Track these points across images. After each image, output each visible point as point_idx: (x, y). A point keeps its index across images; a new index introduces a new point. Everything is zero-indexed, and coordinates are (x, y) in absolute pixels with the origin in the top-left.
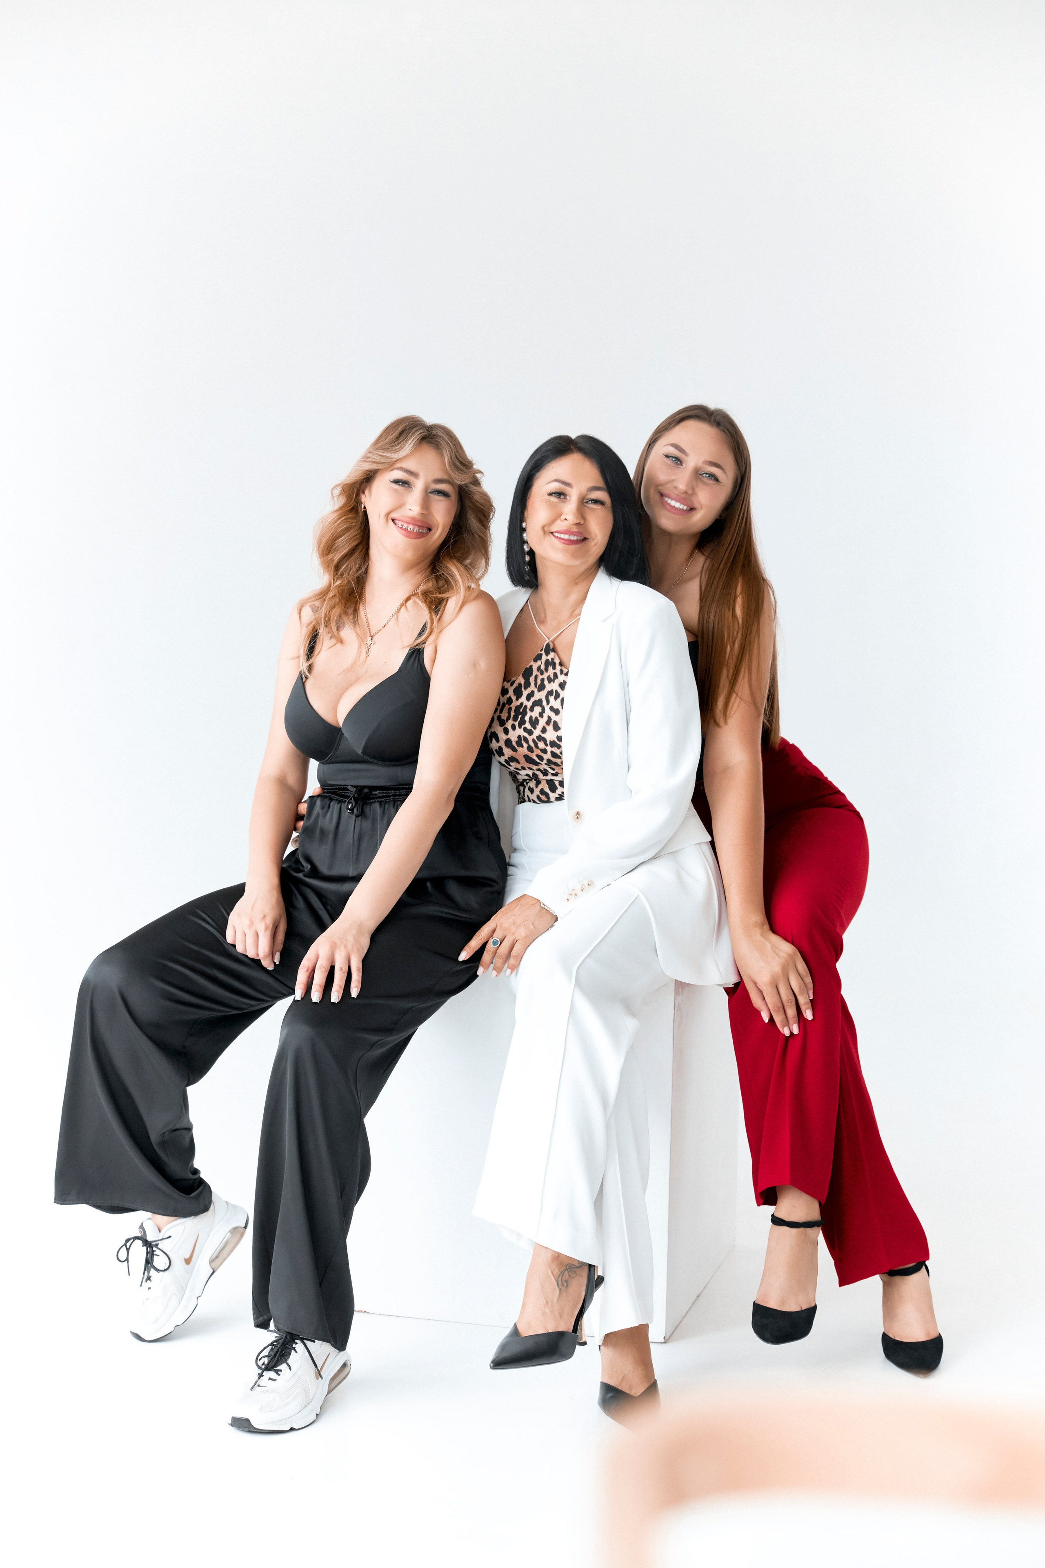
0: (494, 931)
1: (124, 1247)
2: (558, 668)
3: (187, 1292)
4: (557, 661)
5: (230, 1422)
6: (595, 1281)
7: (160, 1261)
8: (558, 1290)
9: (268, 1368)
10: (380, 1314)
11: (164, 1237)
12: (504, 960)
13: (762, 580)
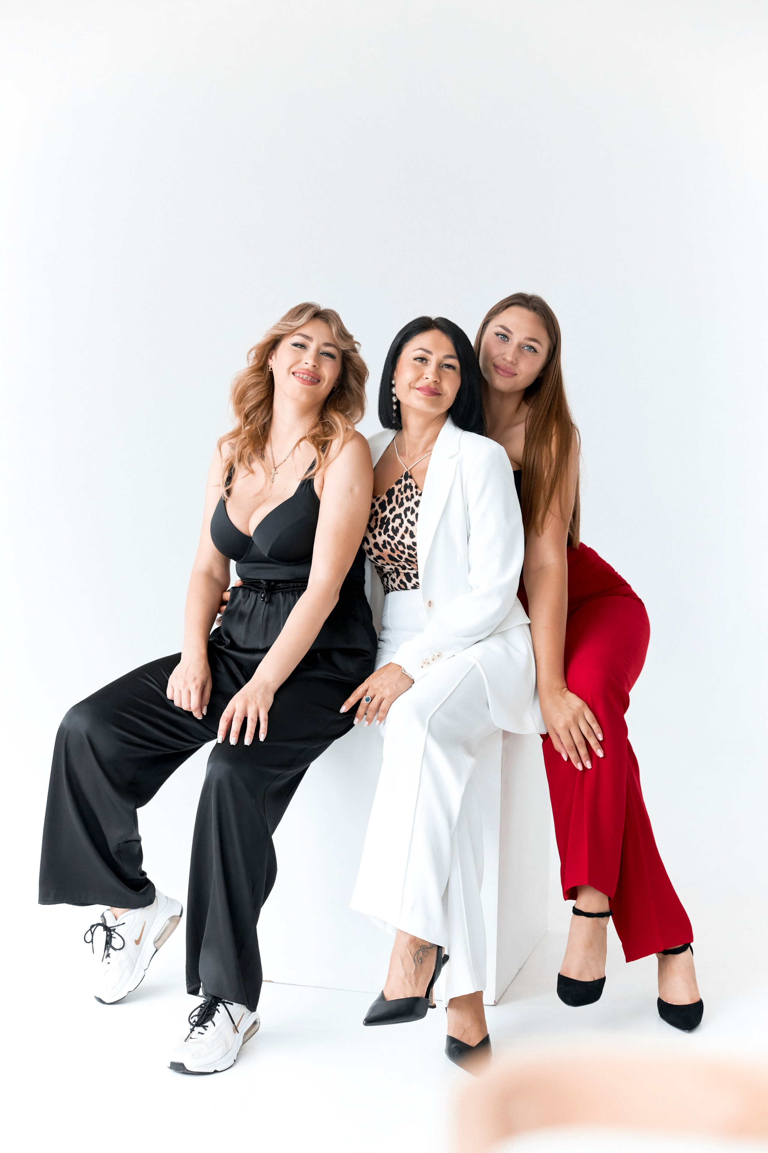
0: (367, 691)
1: (90, 931)
2: (414, 490)
3: (136, 966)
4: (414, 485)
5: (169, 1066)
6: (442, 959)
7: (116, 942)
8: (414, 965)
9: (198, 1024)
10: (282, 983)
11: (120, 924)
12: (374, 713)
13: (570, 425)
